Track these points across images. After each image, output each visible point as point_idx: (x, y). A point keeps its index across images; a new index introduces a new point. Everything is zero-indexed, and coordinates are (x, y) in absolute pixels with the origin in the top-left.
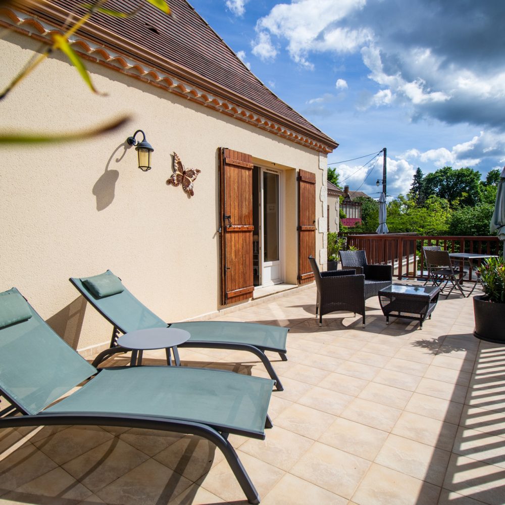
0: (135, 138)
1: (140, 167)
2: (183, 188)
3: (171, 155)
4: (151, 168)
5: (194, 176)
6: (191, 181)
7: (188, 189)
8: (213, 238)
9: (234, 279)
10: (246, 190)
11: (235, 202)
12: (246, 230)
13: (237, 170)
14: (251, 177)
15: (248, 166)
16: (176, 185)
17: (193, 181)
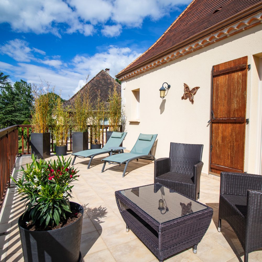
1: (161, 97)
8: (207, 126)
9: (220, 156)
10: (237, 89)
11: (223, 101)
12: (234, 121)
13: (227, 76)
14: (245, 76)
15: (238, 69)
16: (186, 99)
17: (194, 95)
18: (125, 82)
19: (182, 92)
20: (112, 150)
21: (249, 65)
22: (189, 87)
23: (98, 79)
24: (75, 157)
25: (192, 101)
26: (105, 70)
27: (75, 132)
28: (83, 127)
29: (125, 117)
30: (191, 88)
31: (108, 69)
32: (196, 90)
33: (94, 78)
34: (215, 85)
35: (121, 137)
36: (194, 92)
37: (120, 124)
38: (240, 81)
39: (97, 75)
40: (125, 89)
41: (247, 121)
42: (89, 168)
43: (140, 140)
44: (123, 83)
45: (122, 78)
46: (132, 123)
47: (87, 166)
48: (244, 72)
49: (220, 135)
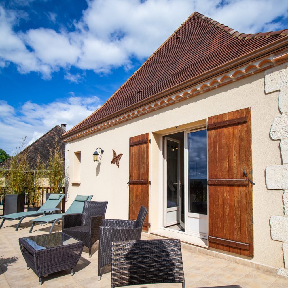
8: (128, 187)
9: (135, 213)
10: (144, 157)
11: (136, 166)
12: (141, 183)
13: (138, 146)
14: (148, 147)
15: (143, 142)
16: (114, 163)
17: (119, 160)
18: (69, 144)
19: (111, 158)
20: (45, 211)
21: (150, 140)
22: (116, 153)
23: (52, 135)
24: (4, 220)
25: (118, 165)
26: (61, 126)
27: (8, 194)
28: (18, 189)
29: (68, 179)
30: (117, 154)
31: (65, 125)
32: (120, 156)
33: (47, 134)
34: (131, 153)
35: (58, 199)
36: (119, 158)
37: (63, 185)
38: (145, 151)
39: (51, 131)
40: (68, 151)
41: (150, 183)
42: (17, 230)
43: (76, 201)
44: (67, 144)
45: (66, 140)
46: (75, 185)
47: (16, 228)
48: (147, 144)
49: (135, 194)
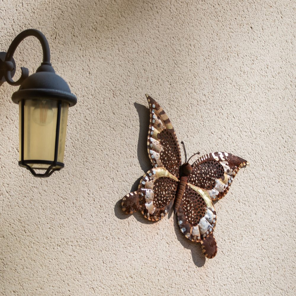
0: (14, 57)
1: (23, 163)
2: (178, 228)
3: (137, 106)
4: (62, 165)
5: (219, 181)
6: (208, 201)
7: (195, 231)
